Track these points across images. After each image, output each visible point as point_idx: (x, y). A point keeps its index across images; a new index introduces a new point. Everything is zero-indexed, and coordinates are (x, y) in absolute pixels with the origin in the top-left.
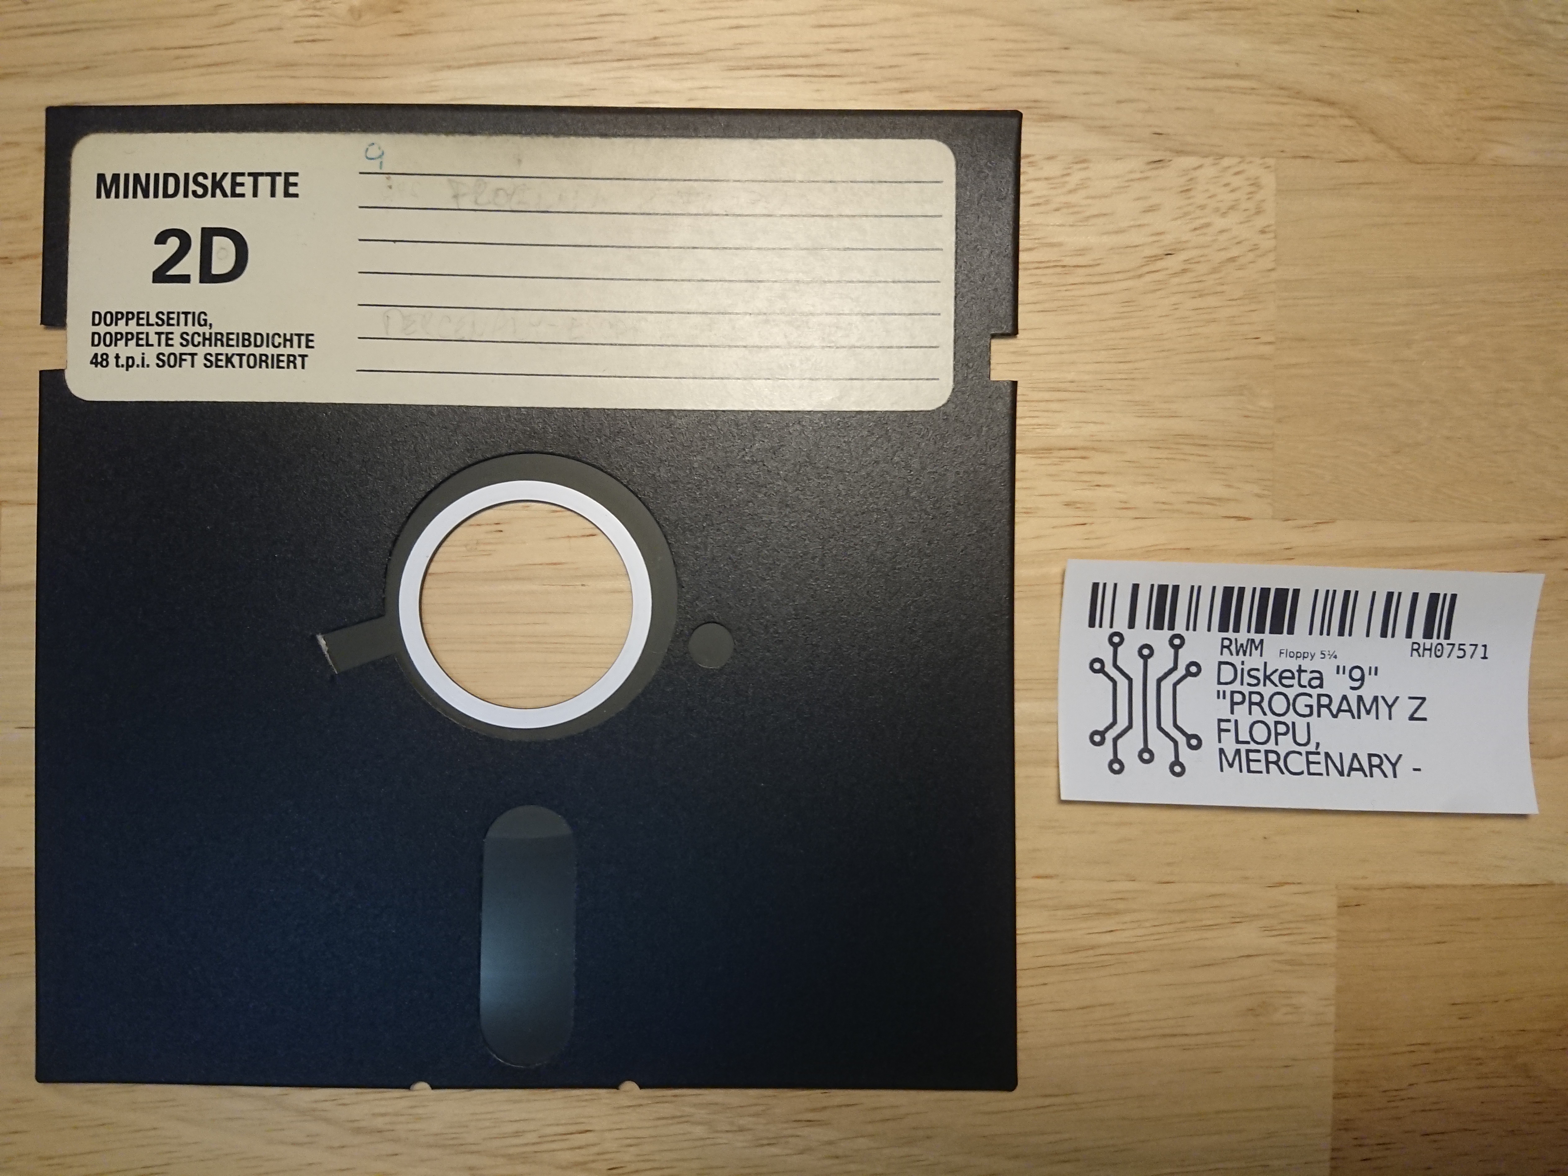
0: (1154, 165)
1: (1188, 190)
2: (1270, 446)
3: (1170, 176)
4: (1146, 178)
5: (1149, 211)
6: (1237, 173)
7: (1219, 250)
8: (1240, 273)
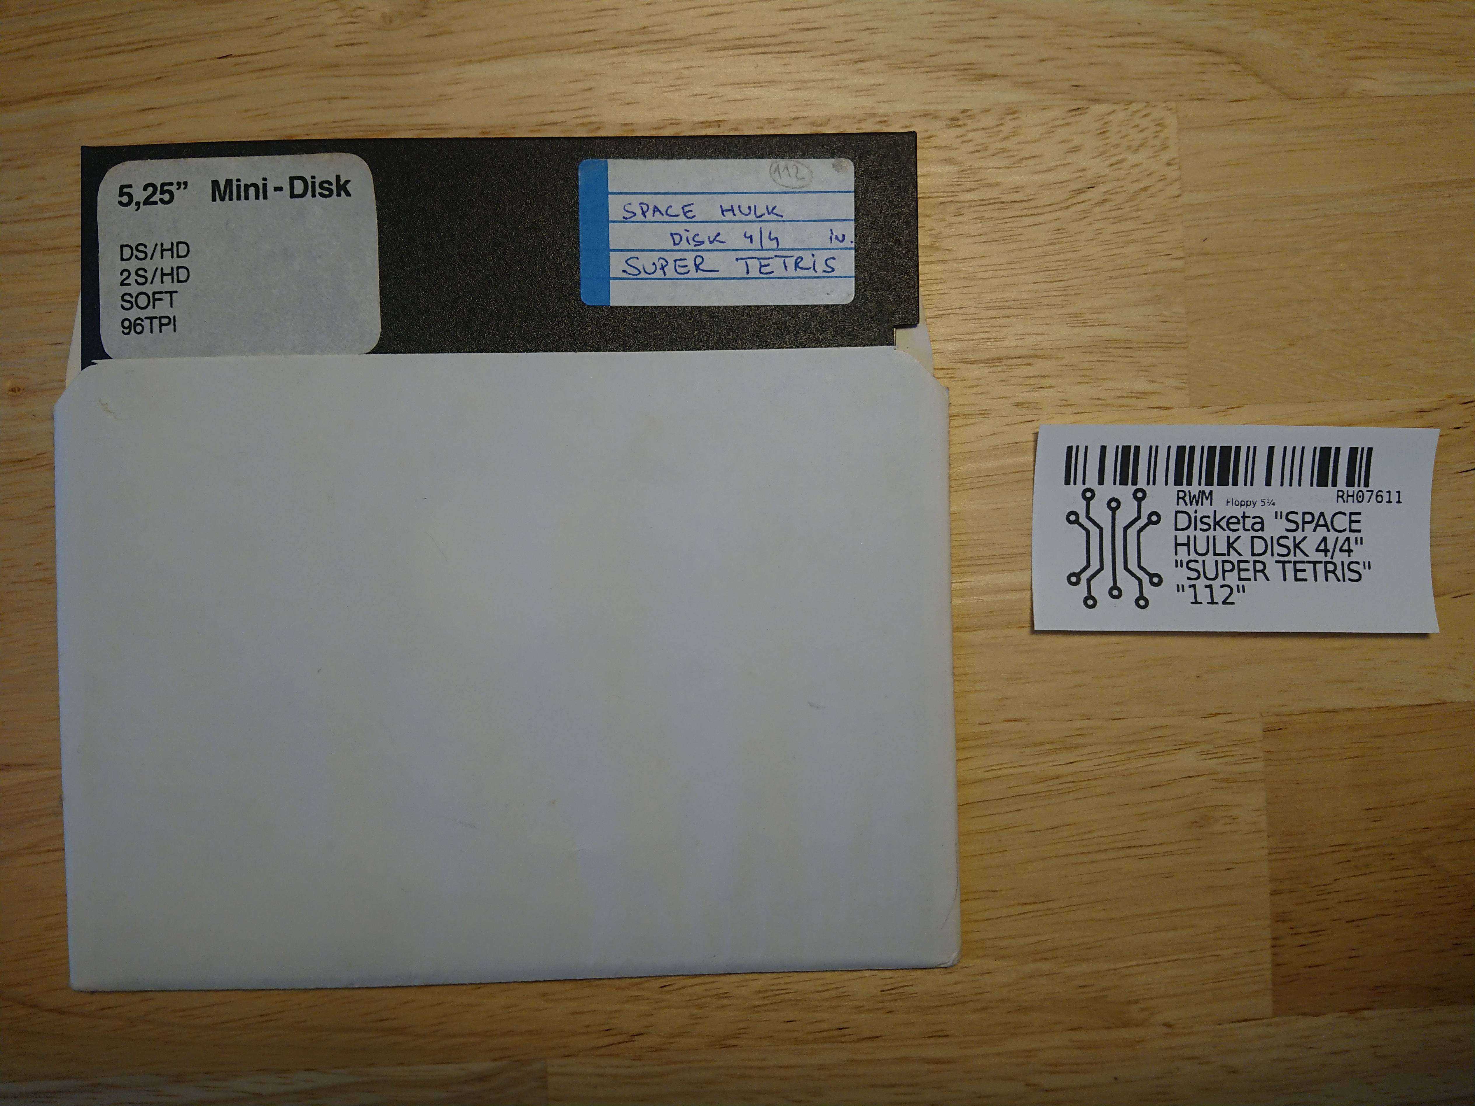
0: (1074, 113)
1: (1104, 132)
2: (1185, 345)
3: (1088, 121)
4: (1068, 124)
5: (1072, 152)
6: (1144, 116)
7: (1133, 182)
8: (1153, 201)
